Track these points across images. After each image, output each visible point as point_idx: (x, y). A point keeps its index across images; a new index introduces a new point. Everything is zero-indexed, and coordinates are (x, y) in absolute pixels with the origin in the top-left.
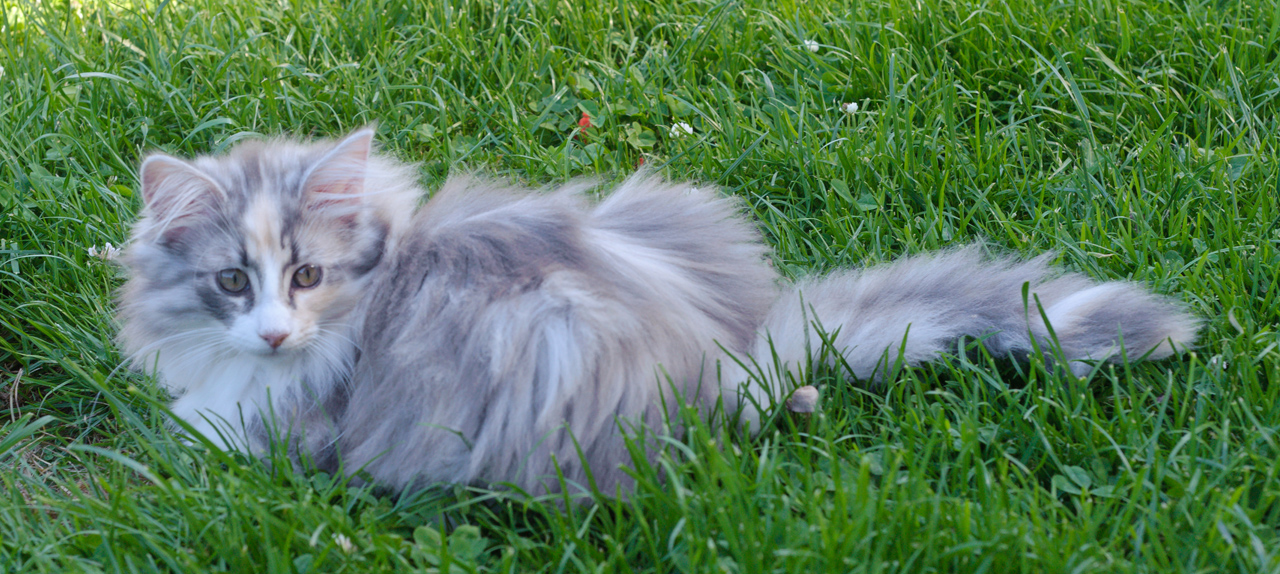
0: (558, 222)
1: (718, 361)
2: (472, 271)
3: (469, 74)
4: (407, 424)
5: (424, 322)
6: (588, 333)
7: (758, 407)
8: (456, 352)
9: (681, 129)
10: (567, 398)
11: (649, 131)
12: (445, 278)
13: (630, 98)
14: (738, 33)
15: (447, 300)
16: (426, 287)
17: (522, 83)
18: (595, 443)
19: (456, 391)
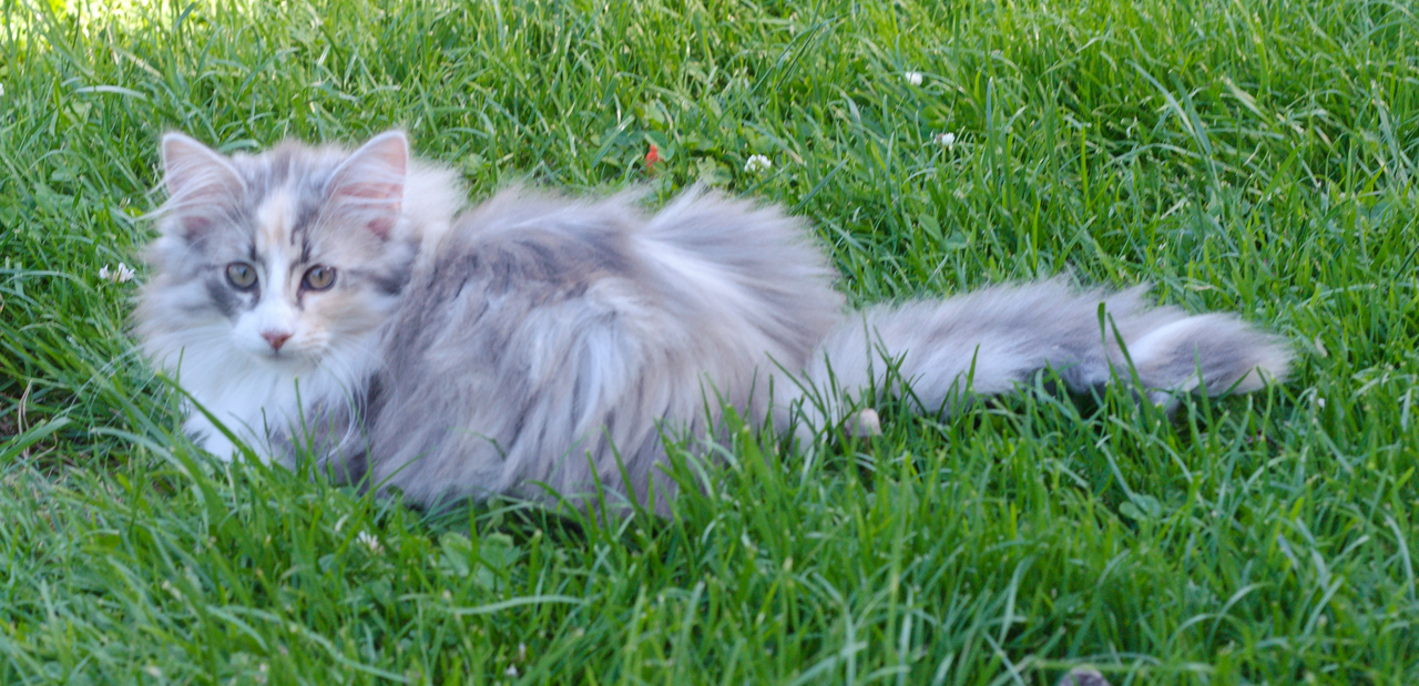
0: (607, 228)
1: (771, 376)
2: (514, 277)
3: (524, 102)
4: (440, 434)
5: (461, 328)
6: (633, 342)
7: (812, 427)
8: (495, 360)
9: (758, 163)
10: (609, 408)
11: (724, 168)
12: (484, 283)
13: (705, 132)
14: (831, 65)
15: (486, 307)
16: (463, 293)
17: (583, 113)
18: (636, 457)
19: (495, 399)
